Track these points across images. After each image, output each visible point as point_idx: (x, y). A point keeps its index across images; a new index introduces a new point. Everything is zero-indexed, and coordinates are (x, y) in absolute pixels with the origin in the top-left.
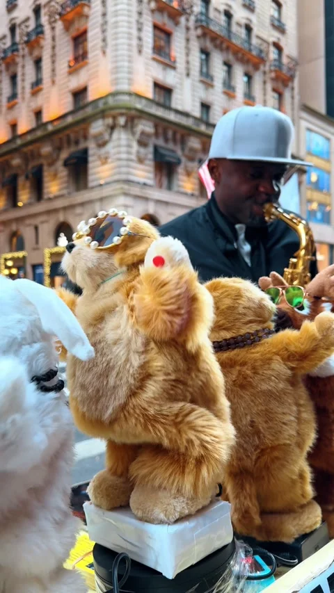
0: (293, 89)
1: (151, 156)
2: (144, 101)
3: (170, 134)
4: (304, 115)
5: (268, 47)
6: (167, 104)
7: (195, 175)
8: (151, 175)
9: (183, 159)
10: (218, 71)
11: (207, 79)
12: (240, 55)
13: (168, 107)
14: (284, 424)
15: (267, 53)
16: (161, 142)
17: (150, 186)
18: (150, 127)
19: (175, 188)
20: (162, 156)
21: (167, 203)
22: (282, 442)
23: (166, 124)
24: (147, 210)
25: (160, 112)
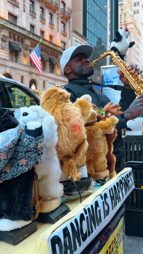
0: (70, 23)
1: (7, 47)
2: (4, 21)
3: (16, 37)
4: (74, 34)
5: (60, 3)
6: (15, 24)
7: (28, 56)
8: (8, 55)
9: (23, 49)
10: (38, 11)
11: (33, 14)
12: (47, 5)
13: (15, 25)
14: (101, 147)
15: (59, 6)
16: (12, 40)
17: (7, 60)
18: (7, 33)
19: (19, 62)
20: (13, 47)
21: (15, 68)
22: (101, 151)
23: (14, 33)
24: (6, 71)
25: (12, 27)
